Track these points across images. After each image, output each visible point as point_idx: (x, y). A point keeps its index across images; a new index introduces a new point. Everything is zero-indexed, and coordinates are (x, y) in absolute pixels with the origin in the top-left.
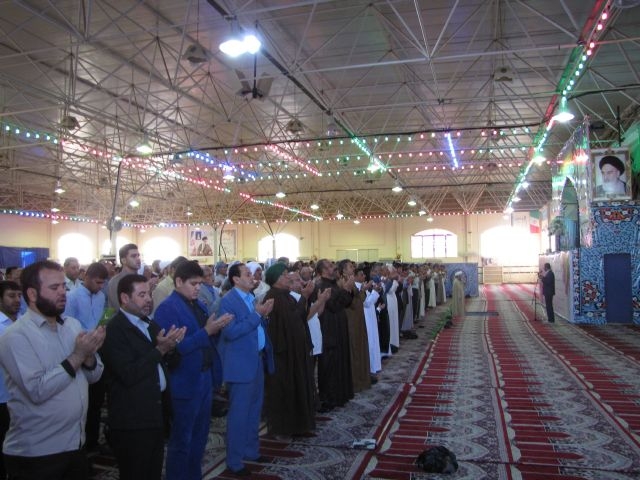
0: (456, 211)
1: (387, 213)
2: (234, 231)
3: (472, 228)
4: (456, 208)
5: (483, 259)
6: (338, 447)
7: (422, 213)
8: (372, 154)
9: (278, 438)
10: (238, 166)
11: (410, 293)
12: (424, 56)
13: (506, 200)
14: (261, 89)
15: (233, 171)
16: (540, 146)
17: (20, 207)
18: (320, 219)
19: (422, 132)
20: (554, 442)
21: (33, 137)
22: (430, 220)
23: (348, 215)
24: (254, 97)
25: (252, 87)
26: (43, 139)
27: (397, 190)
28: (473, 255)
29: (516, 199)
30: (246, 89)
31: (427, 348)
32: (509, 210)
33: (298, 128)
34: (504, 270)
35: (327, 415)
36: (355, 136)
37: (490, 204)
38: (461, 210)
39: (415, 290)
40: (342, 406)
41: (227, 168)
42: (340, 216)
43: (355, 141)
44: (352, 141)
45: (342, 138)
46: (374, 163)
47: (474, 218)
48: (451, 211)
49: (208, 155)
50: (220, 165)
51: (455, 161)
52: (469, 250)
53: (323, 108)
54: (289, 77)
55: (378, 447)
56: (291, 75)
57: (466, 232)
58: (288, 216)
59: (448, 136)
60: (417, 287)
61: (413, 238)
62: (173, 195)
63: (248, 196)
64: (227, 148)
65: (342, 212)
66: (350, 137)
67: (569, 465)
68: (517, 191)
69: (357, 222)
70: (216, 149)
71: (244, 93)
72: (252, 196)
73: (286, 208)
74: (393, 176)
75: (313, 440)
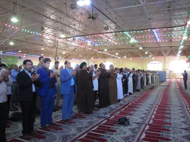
0: (162, 56)
1: (140, 56)
2: (94, 61)
3: (167, 61)
4: (162, 55)
5: (170, 71)
6: (97, 117)
7: (150, 56)
8: (131, 37)
9: (81, 113)
10: (92, 41)
11: (139, 78)
12: (142, 4)
13: (177, 52)
14: (95, 17)
15: (90, 42)
16: (185, 33)
17: (33, 54)
18: (120, 58)
19: (146, 29)
20: (165, 120)
21: (32, 33)
22: (153, 58)
23: (128, 57)
24: (93, 19)
25: (92, 16)
26: (35, 33)
27: (141, 48)
28: (167, 69)
29: (180, 52)
30: (90, 17)
31: (141, 94)
32: (178, 55)
33: (107, 29)
34: (177, 74)
35: (100, 109)
36: (125, 31)
37: (172, 54)
38: (163, 55)
39: (141, 78)
40: (106, 107)
41: (89, 42)
42: (125, 57)
43: (125, 32)
44: (124, 33)
45: (121, 32)
46: (132, 40)
47: (168, 58)
48: (160, 56)
49: (82, 37)
50: (87, 41)
51: (158, 39)
52: (165, 68)
53: (114, 22)
54: (101, 12)
55: (109, 117)
56: (102, 12)
57: (165, 62)
58: (109, 57)
59: (154, 30)
60: (142, 77)
61: (148, 64)
62: (75, 50)
63: (97, 51)
64: (87, 35)
65: (126, 56)
66: (124, 31)
67: (166, 126)
68: (180, 49)
69: (131, 59)
70: (85, 36)
71: (90, 18)
72: (98, 51)
73: (108, 54)
74: (139, 44)
75: (91, 115)
